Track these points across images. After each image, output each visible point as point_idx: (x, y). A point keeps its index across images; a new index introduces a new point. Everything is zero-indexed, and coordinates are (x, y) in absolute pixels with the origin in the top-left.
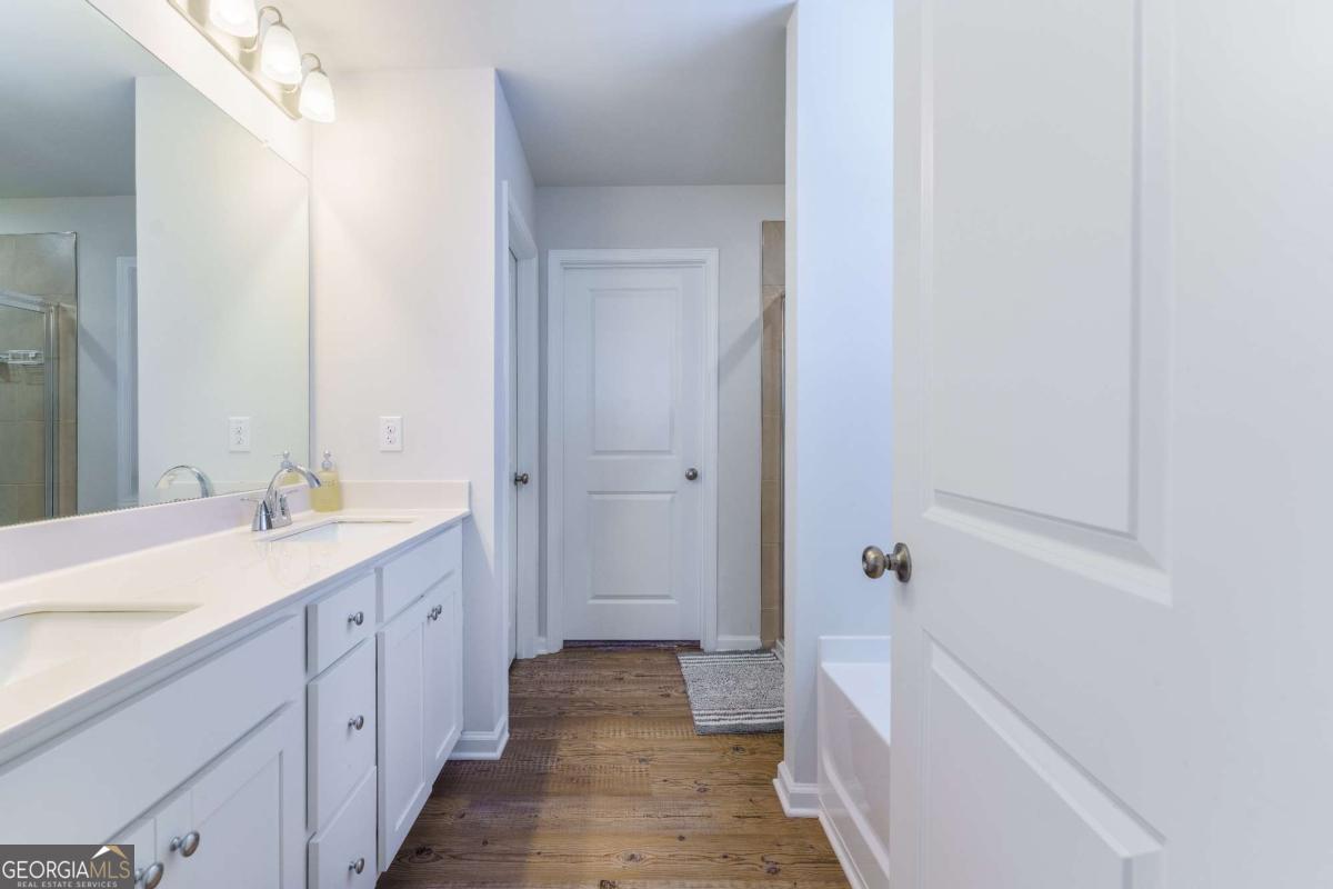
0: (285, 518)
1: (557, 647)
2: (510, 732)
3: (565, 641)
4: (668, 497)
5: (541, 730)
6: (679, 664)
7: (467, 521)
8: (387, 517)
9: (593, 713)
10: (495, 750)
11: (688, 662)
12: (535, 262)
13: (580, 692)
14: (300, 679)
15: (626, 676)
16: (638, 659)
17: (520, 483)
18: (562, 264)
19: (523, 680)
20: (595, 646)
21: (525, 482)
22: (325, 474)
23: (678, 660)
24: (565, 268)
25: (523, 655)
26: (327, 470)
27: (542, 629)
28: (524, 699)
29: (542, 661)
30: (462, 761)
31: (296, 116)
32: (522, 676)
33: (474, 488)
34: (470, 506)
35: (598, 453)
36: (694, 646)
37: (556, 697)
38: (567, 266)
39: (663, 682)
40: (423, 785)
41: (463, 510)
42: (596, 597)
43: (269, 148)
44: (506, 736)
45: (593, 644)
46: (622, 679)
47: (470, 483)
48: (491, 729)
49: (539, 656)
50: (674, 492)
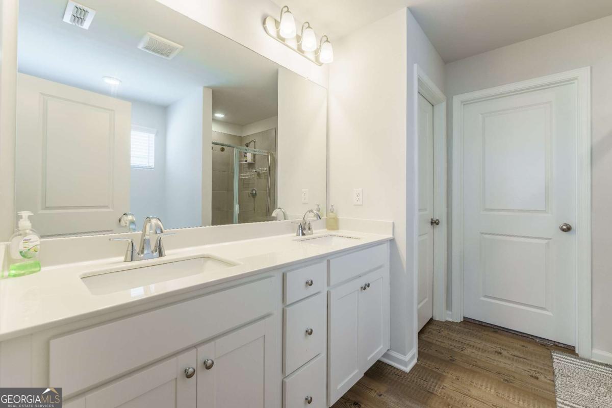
0: (309, 232)
1: (459, 319)
2: (418, 360)
3: (464, 317)
4: (545, 242)
5: (437, 366)
6: (552, 359)
7: (392, 241)
8: (349, 235)
9: (475, 369)
10: (406, 366)
11: (560, 360)
12: (444, 105)
13: (468, 351)
14: (280, 306)
15: (504, 353)
16: (518, 344)
17: (435, 224)
18: (462, 102)
19: (434, 332)
20: (484, 326)
21: (438, 224)
22: (331, 214)
23: (551, 355)
24: (464, 105)
25: (437, 318)
26: (332, 212)
27: (449, 306)
28: (431, 343)
29: (448, 325)
30: (389, 365)
31: (321, 64)
32: (434, 330)
33: (395, 225)
34: (393, 235)
35: (486, 210)
36: (569, 350)
37: (452, 349)
38: (465, 103)
39: (534, 366)
40: (357, 371)
41: (390, 236)
42: (486, 296)
43: (309, 80)
44: (415, 361)
45: (484, 324)
46: (500, 353)
47: (393, 223)
48: (405, 354)
49: (447, 321)
50: (550, 239)
